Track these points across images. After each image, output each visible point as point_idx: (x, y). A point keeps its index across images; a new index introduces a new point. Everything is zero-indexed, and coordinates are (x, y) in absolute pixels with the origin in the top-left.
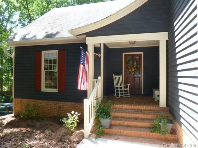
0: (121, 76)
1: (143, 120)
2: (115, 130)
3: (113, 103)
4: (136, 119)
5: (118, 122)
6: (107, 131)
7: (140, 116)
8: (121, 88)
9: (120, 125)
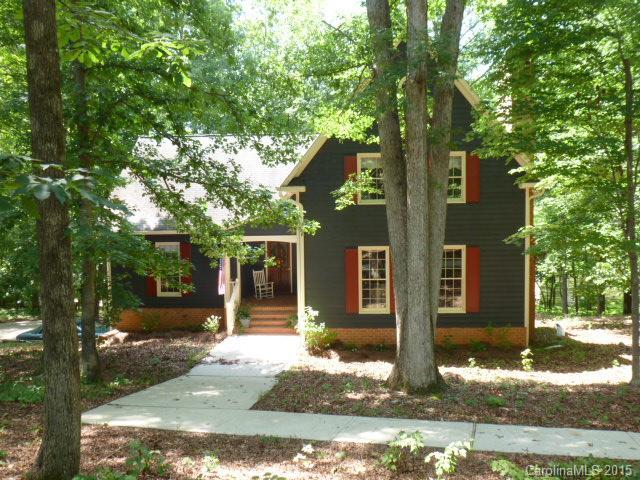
0: (263, 271)
1: (280, 319)
2: (254, 329)
3: (253, 305)
4: (274, 319)
5: (258, 323)
6: (246, 330)
7: (278, 316)
8: (262, 287)
9: (259, 326)
